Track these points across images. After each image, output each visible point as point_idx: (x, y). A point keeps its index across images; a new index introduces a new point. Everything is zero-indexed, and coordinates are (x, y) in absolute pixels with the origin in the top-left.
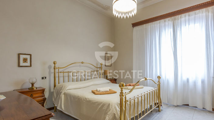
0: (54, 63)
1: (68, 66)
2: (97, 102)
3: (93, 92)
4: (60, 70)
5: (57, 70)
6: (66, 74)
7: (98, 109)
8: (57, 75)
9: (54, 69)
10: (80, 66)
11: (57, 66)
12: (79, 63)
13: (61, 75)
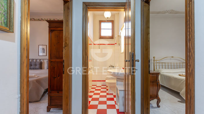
0: (154, 58)
1: (162, 59)
2: (181, 79)
3: (180, 75)
4: (157, 61)
5: (155, 62)
6: (164, 64)
7: (181, 82)
8: (155, 64)
9: (154, 61)
10: (171, 59)
11: (155, 59)
12: (170, 57)
13: (158, 64)
